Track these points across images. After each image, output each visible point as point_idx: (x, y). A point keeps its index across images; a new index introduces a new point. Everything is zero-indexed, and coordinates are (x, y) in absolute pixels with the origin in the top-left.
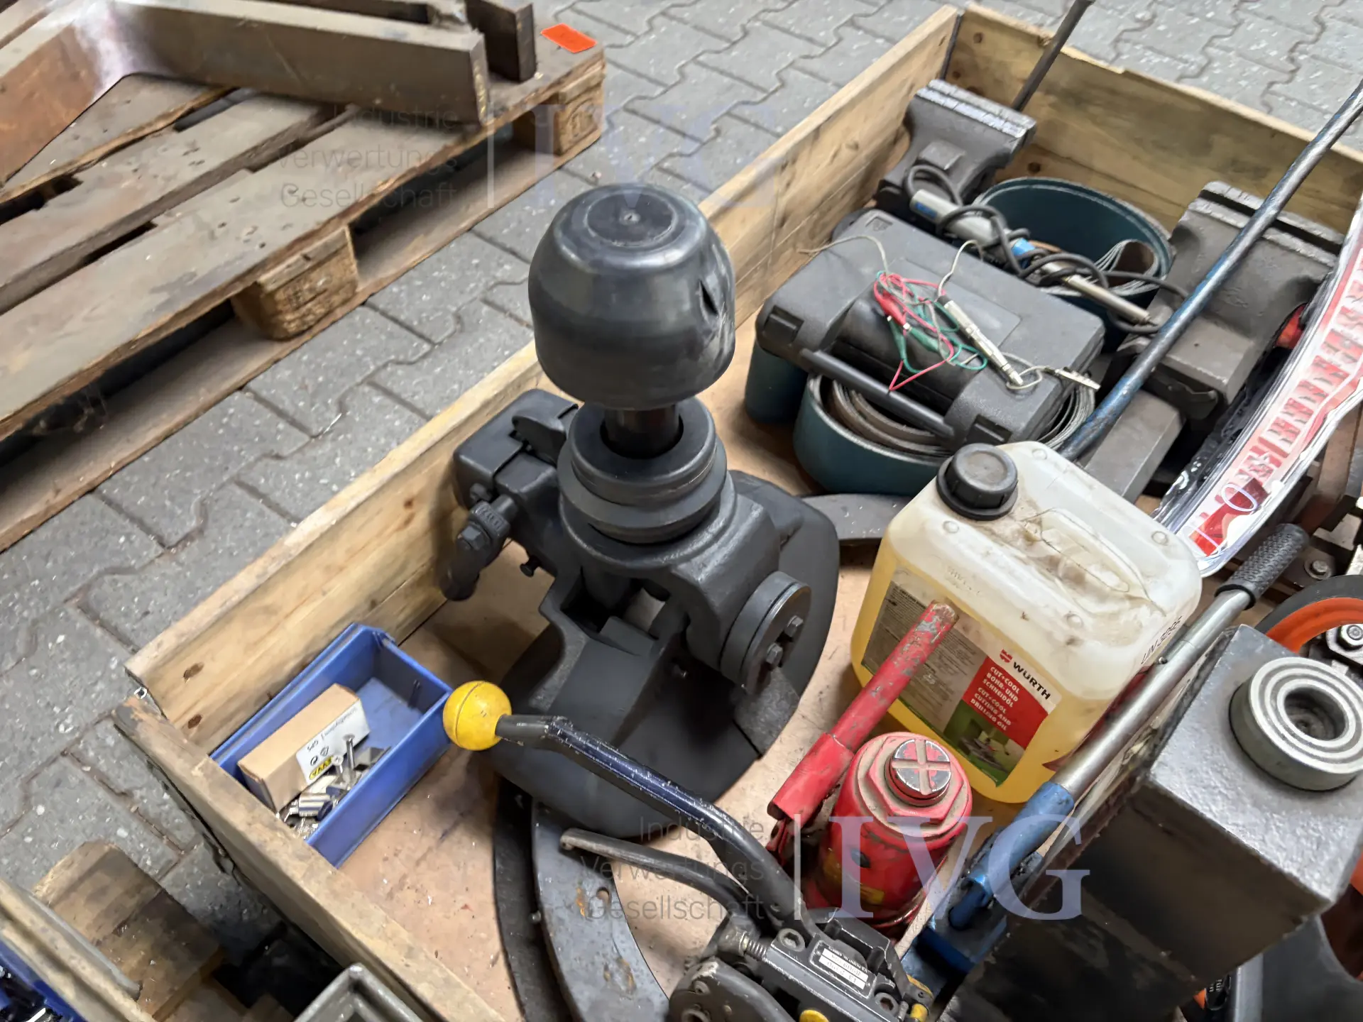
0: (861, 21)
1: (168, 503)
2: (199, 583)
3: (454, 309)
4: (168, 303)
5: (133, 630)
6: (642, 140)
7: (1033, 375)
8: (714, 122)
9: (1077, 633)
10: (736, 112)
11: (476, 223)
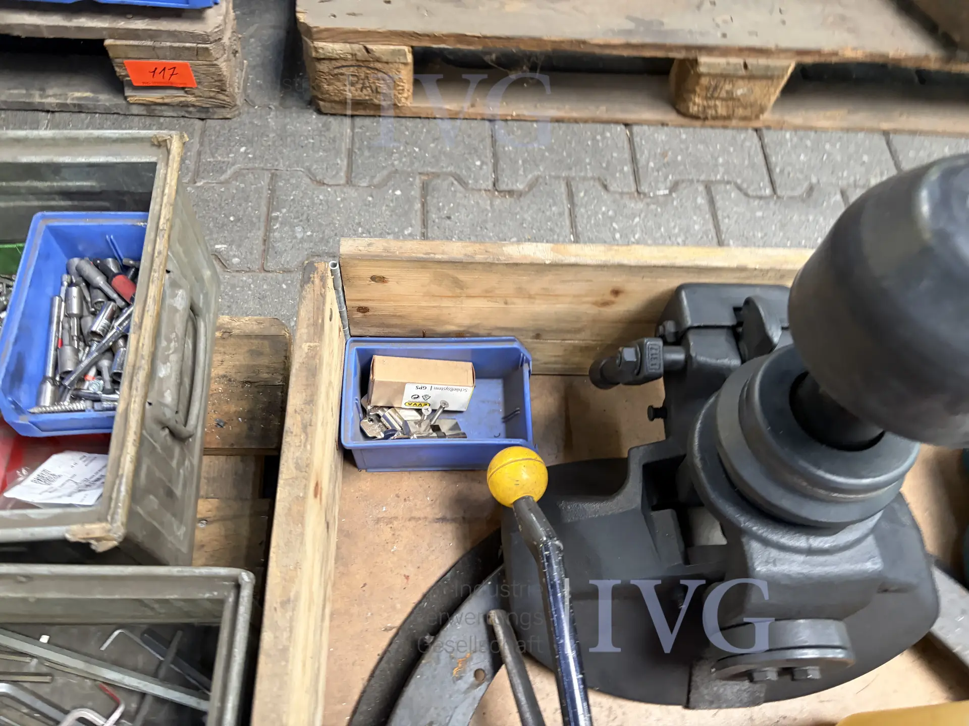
1: (520, 162)
2: (490, 225)
3: (814, 180)
4: (629, 32)
5: (434, 222)
11: (896, 131)
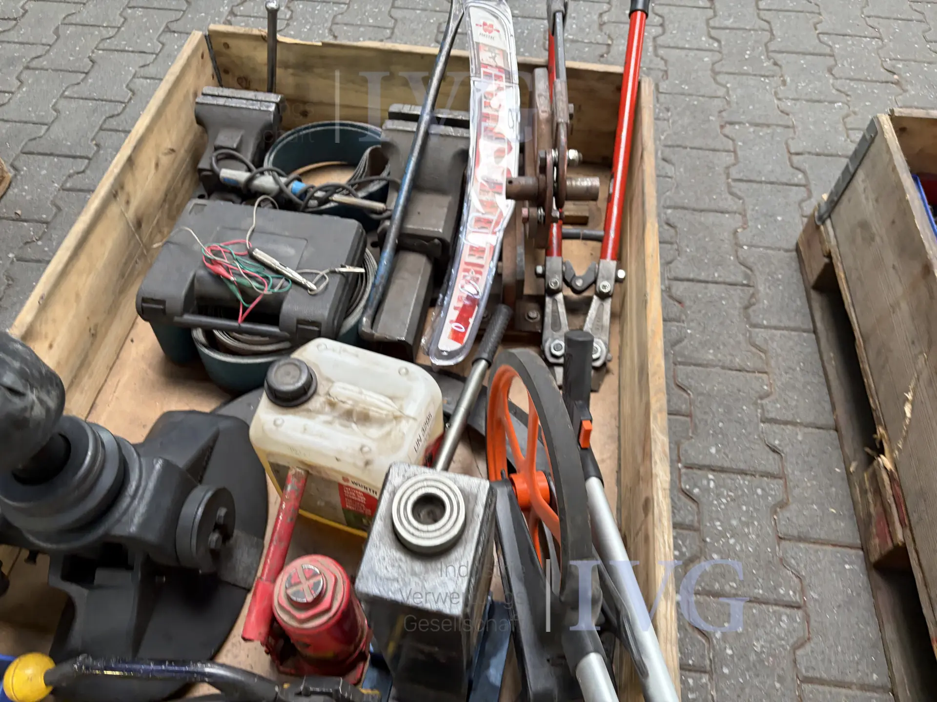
0: (174, 26)
6: (44, 172)
7: (323, 277)
8: (93, 140)
9: (368, 457)
10: (105, 126)
